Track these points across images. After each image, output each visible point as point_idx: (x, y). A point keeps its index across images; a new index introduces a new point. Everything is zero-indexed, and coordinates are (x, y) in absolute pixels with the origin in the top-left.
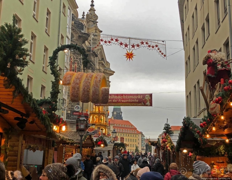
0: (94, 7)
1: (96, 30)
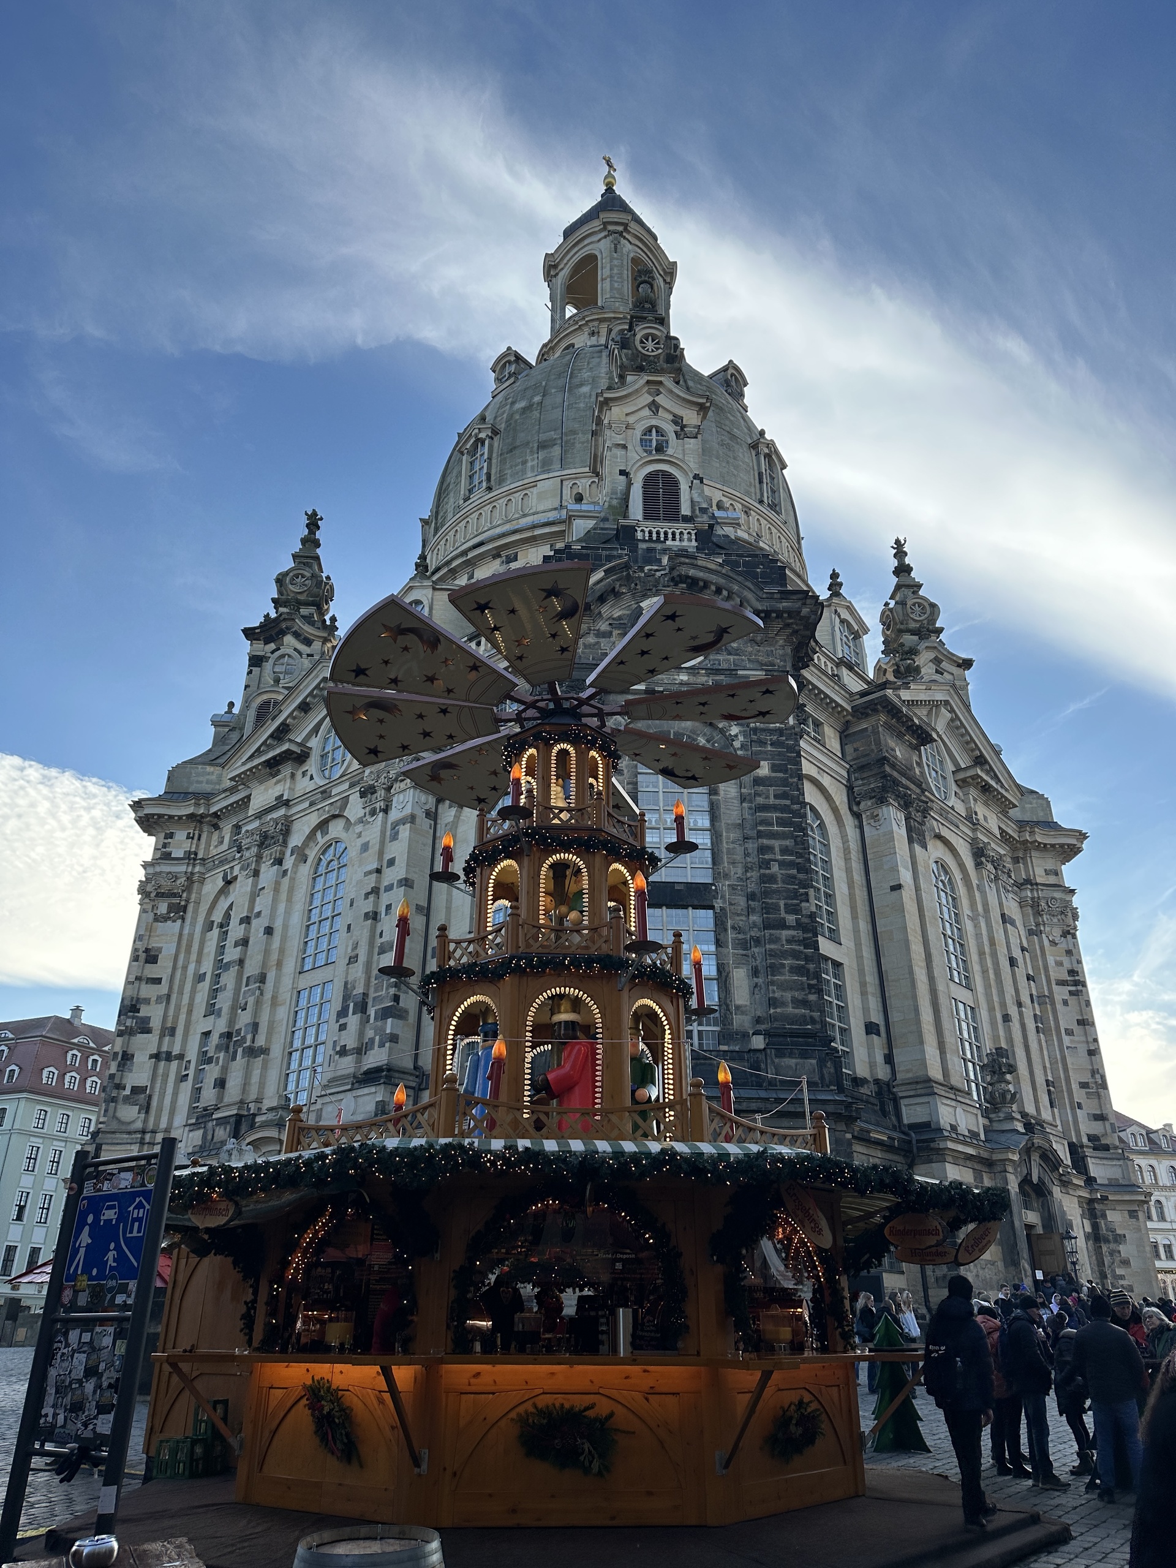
0: (913, 574)
1: (937, 661)
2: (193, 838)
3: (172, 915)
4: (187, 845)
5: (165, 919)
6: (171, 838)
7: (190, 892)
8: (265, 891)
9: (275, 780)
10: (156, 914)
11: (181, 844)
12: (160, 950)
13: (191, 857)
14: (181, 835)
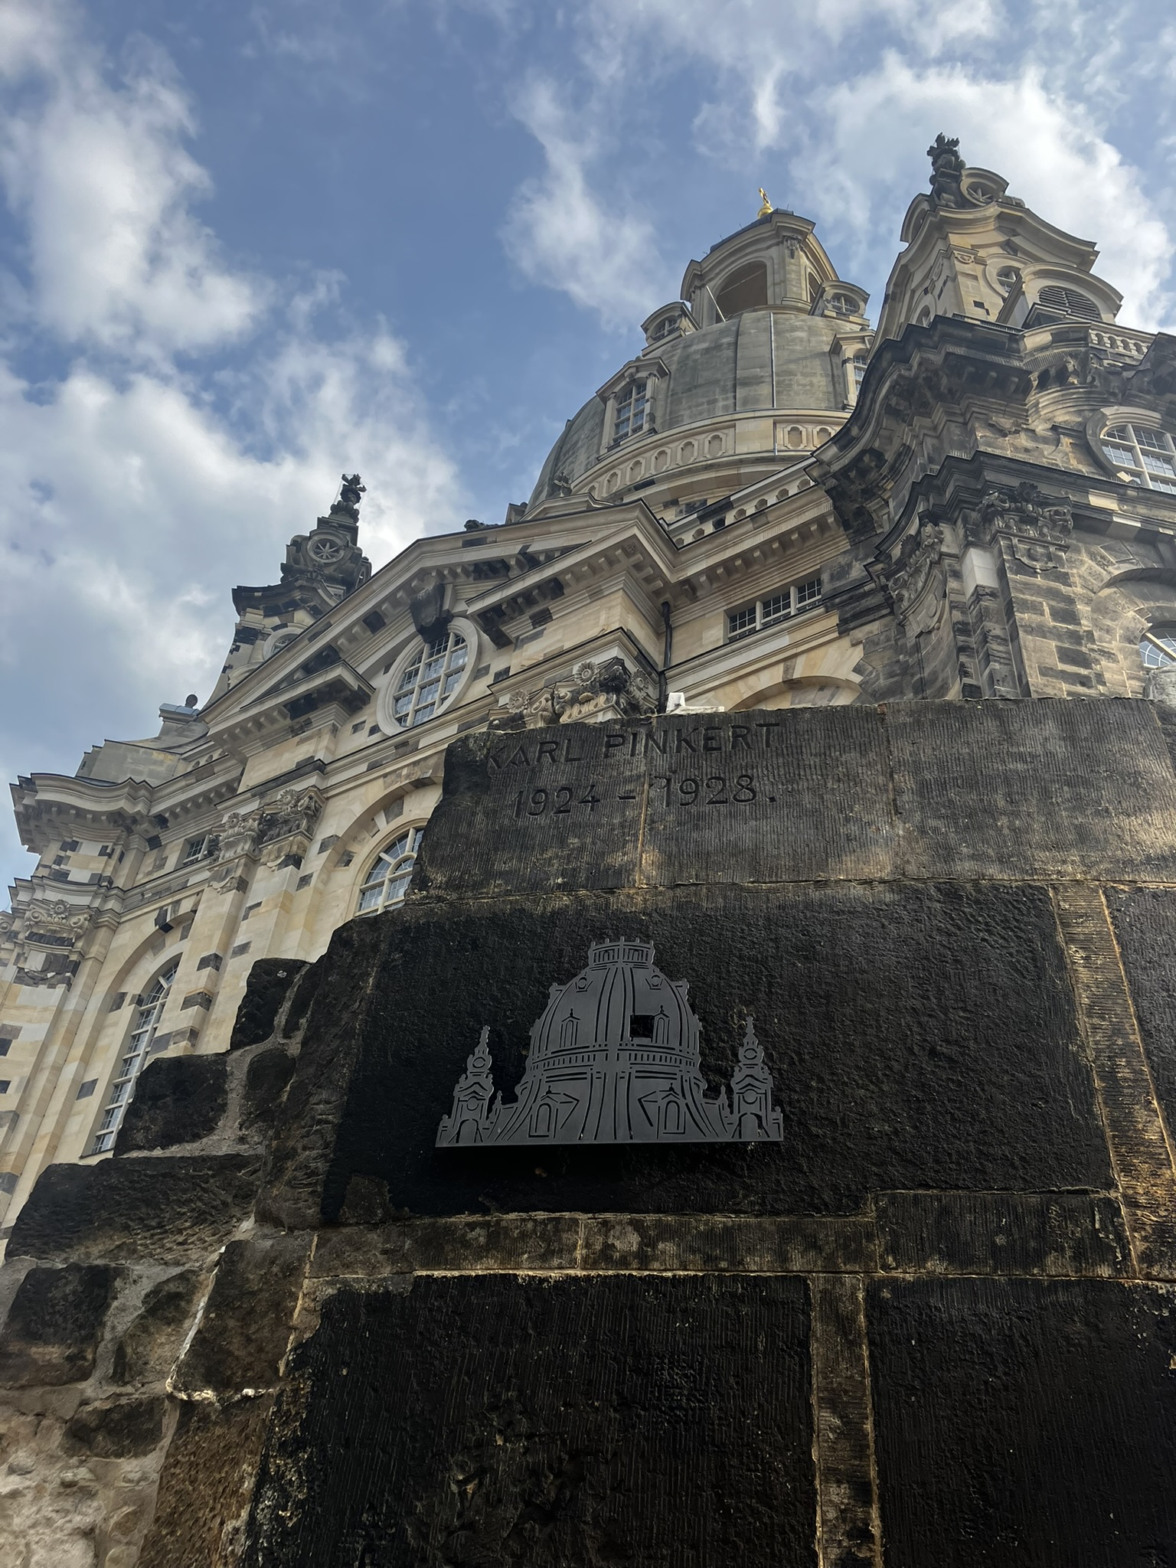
2: (110, 856)
3: (50, 975)
4: (99, 866)
5: (34, 979)
6: (73, 850)
7: (90, 943)
8: (262, 909)
9: (297, 739)
10: (21, 969)
11: (87, 861)
12: (16, 1031)
13: (101, 884)
14: (89, 849)
